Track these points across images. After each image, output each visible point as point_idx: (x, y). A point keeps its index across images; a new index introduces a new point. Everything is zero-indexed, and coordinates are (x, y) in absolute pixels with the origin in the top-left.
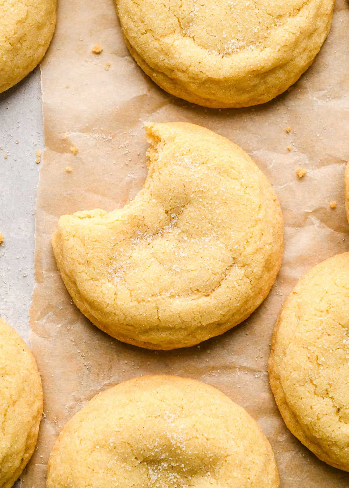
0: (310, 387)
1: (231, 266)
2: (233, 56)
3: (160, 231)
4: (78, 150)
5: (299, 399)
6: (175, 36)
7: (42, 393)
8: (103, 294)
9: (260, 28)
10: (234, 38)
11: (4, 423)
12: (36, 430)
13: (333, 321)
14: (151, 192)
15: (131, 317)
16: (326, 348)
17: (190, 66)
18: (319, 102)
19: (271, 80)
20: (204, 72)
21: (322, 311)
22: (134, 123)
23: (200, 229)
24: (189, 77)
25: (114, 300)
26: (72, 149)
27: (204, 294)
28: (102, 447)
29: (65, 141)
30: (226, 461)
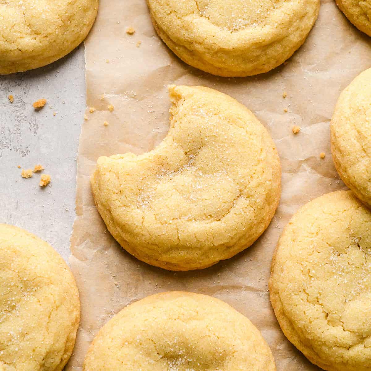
0: (303, 295)
1: (238, 197)
2: (240, 32)
3: (181, 169)
4: (113, 107)
5: (294, 306)
6: (194, 16)
7: (79, 305)
8: (133, 218)
9: (261, 10)
10: (241, 17)
11: (48, 323)
12: (74, 335)
13: (322, 241)
14: (173, 137)
15: (156, 237)
16: (316, 262)
17: (206, 39)
18: (309, 73)
19: (271, 52)
20: (217, 43)
21: (313, 234)
22: (159, 88)
23: (213, 167)
24: (205, 48)
25: (142, 223)
26: (109, 107)
27: (216, 219)
28: (130, 344)
29: (103, 100)
30: (233, 356)
